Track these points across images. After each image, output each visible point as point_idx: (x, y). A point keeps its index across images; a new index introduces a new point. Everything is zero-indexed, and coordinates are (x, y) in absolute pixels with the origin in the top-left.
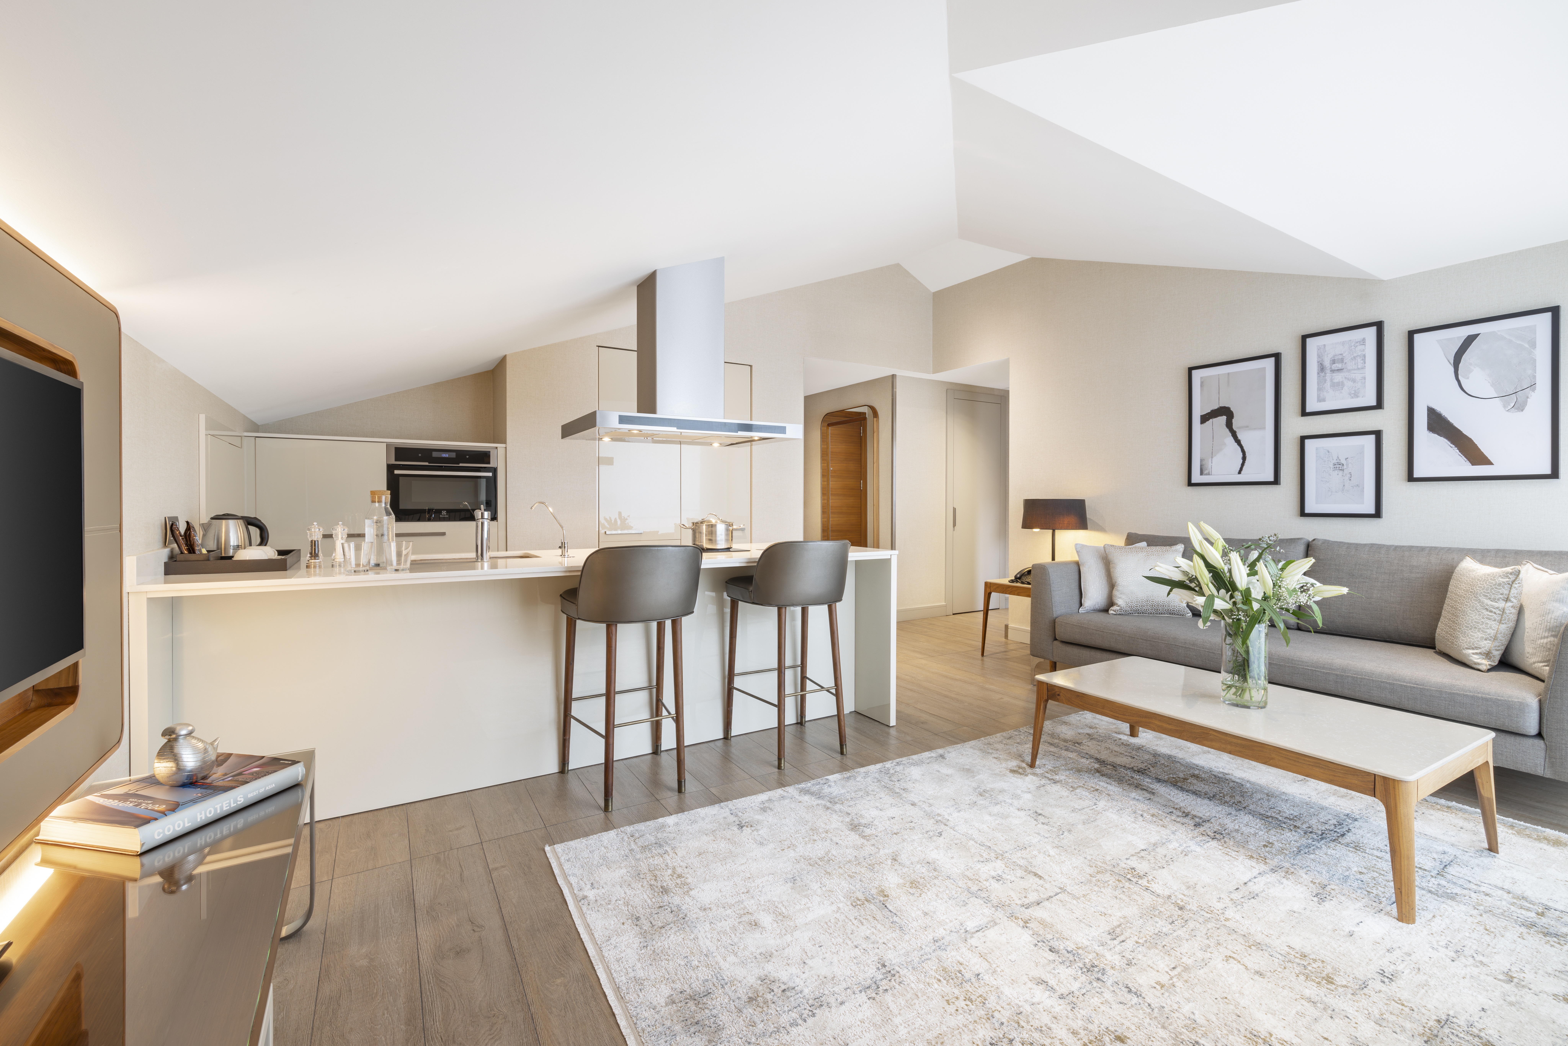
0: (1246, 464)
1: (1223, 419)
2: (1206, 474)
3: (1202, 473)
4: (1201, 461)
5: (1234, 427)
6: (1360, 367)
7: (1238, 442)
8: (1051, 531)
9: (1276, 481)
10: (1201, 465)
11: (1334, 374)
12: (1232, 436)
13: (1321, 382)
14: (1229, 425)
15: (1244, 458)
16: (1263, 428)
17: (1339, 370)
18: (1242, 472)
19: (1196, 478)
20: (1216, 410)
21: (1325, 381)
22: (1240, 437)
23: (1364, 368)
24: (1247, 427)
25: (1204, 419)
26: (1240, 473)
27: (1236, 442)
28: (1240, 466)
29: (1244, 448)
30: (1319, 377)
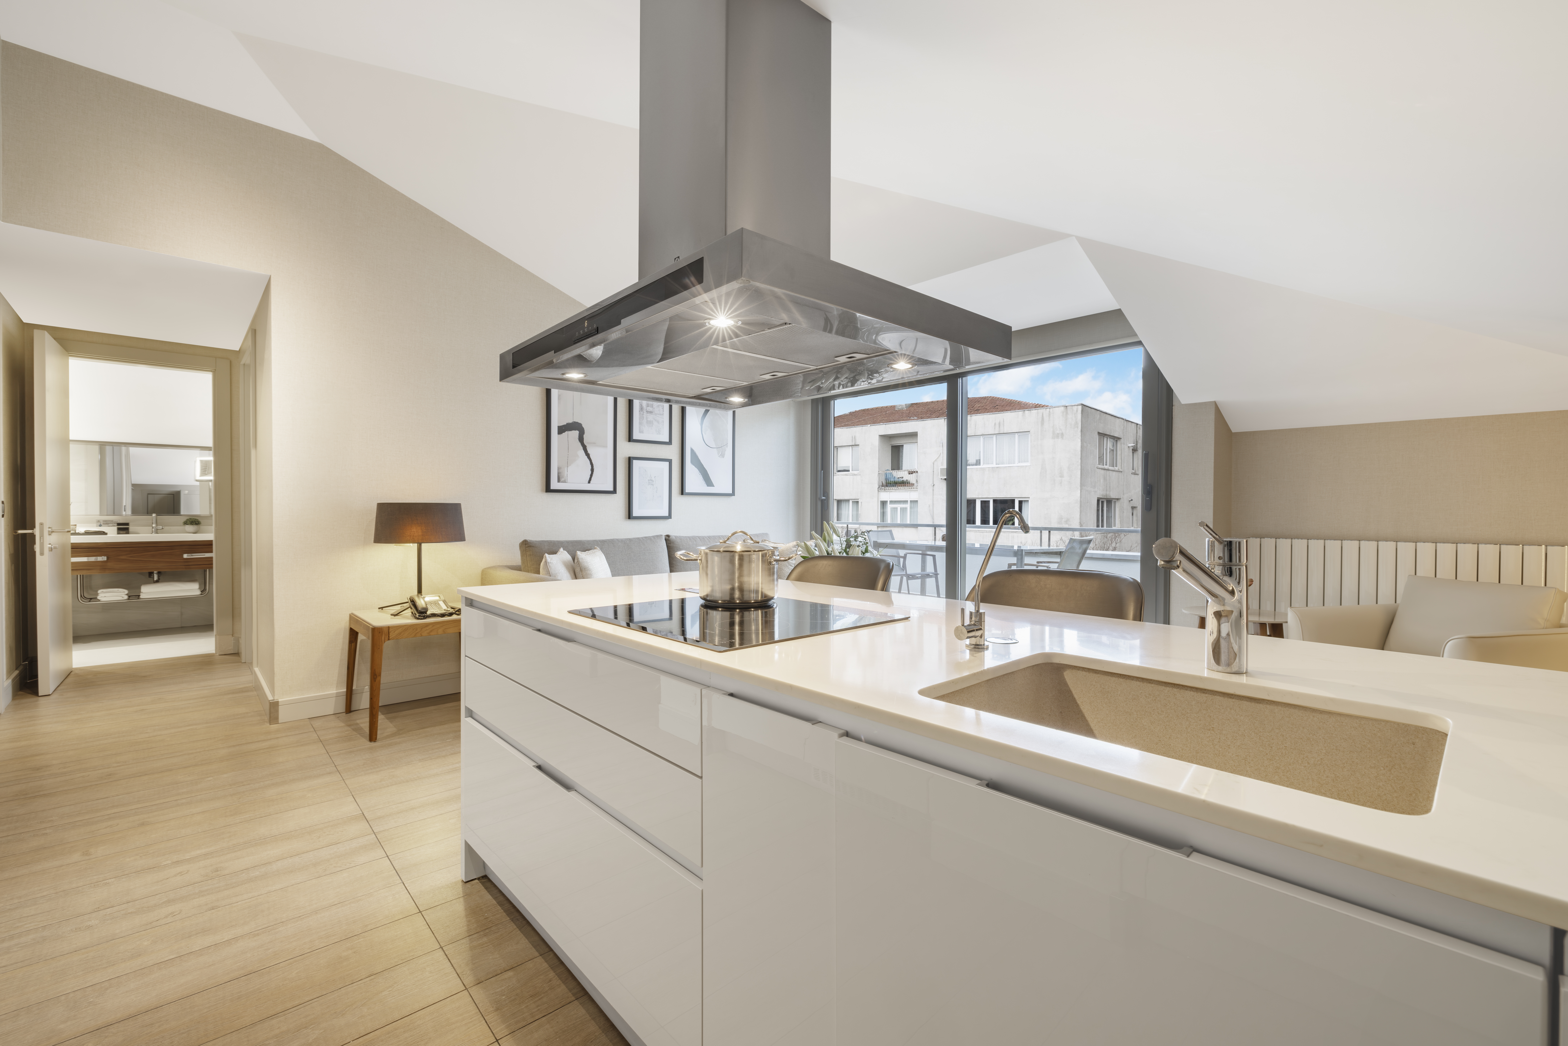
0: (593, 475)
1: (575, 434)
2: (563, 482)
3: (559, 481)
4: (559, 469)
5: (585, 442)
6: (661, 413)
7: (588, 455)
8: (414, 546)
9: (614, 491)
10: (558, 473)
11: (648, 415)
12: (584, 449)
13: (641, 418)
14: (581, 439)
15: (592, 470)
16: (606, 446)
17: (651, 412)
18: (591, 482)
19: (554, 485)
20: (570, 423)
21: (643, 418)
22: (589, 451)
23: (663, 414)
24: (594, 443)
25: (562, 430)
26: (589, 482)
27: (586, 455)
28: (589, 477)
29: (593, 461)
30: (640, 414)
